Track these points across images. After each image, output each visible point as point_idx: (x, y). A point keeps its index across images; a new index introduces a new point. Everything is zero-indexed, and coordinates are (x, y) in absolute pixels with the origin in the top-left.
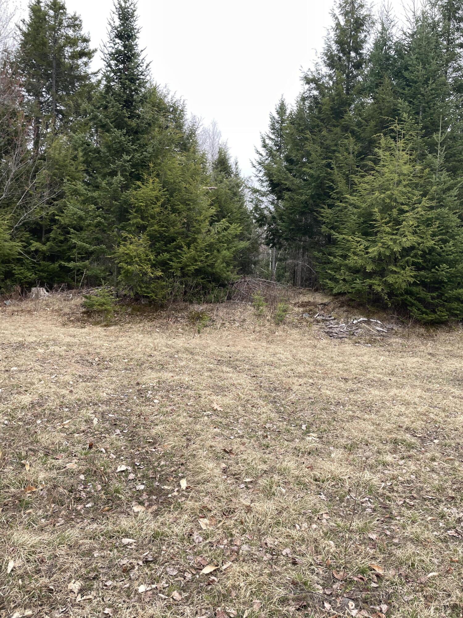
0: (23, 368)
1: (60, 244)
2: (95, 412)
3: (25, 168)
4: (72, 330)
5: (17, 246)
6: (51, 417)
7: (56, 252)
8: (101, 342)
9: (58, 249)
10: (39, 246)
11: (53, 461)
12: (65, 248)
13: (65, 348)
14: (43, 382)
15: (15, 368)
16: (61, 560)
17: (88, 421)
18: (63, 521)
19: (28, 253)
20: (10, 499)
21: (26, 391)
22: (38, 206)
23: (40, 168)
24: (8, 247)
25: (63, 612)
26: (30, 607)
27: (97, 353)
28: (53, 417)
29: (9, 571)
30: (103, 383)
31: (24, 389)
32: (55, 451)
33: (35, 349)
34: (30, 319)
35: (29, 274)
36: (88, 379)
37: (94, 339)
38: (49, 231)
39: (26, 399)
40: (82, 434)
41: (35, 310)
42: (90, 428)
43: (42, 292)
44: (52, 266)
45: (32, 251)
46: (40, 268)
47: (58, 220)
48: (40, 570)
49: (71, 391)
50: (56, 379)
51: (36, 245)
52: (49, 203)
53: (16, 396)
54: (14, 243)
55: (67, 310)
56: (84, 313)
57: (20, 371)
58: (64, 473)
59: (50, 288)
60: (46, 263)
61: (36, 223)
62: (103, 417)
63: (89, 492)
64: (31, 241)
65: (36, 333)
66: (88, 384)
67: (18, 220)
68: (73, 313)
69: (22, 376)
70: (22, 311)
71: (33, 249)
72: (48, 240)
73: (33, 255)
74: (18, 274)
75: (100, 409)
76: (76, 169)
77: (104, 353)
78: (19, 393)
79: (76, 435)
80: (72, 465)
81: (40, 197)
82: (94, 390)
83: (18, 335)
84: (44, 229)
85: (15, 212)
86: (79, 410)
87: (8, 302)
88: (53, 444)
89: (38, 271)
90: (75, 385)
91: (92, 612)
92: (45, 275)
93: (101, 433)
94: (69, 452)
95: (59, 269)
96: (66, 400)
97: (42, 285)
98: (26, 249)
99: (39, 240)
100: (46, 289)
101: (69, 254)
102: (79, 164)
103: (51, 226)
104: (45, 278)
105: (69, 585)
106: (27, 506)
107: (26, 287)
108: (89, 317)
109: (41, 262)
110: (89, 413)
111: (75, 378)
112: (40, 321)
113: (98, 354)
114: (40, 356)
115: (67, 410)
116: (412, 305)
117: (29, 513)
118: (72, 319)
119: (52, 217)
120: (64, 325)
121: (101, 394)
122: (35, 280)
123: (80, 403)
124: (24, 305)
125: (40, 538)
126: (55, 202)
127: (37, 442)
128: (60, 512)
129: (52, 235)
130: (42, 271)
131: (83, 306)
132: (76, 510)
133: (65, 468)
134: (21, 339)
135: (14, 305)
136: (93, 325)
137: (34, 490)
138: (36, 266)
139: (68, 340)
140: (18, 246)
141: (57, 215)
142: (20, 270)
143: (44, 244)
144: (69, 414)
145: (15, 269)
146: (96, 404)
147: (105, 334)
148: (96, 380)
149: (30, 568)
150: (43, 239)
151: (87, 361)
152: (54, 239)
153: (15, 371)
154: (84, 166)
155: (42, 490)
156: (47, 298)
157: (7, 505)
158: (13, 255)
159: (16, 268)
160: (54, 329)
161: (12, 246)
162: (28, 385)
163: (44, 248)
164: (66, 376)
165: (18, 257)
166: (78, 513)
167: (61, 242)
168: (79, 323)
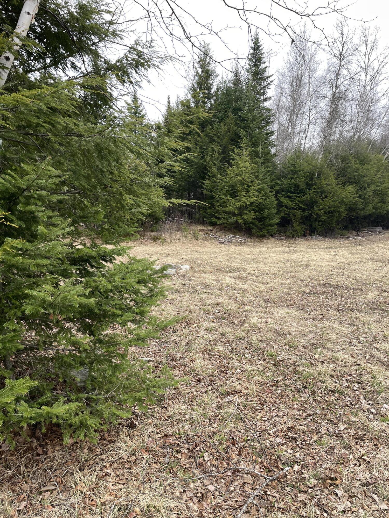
116: (253, 228)
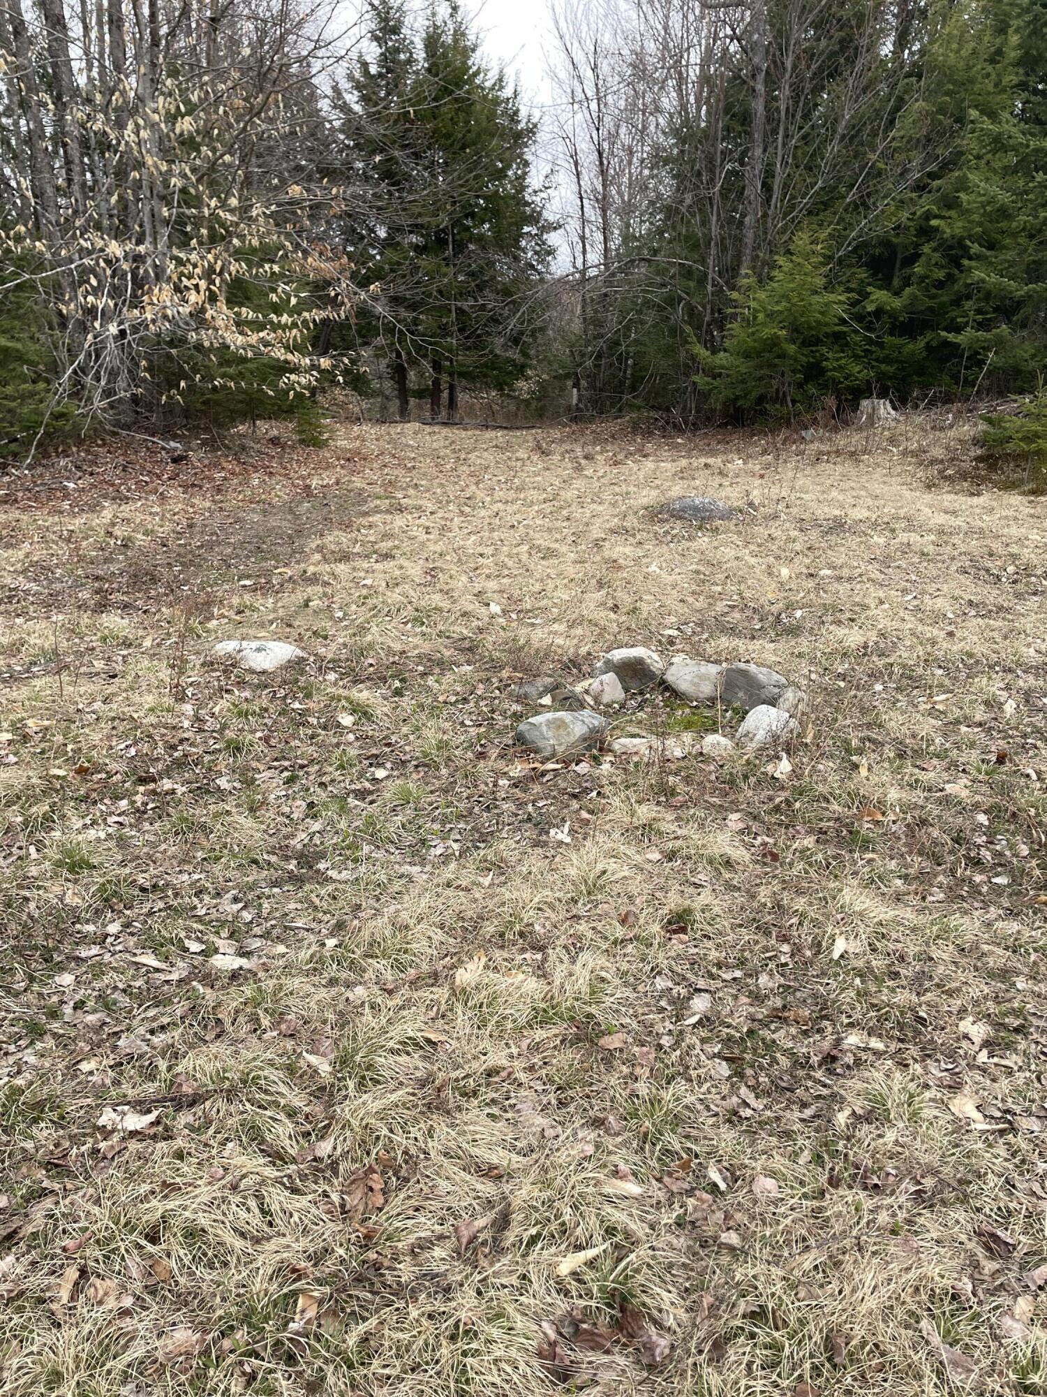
0: (845, 572)
1: (934, 291)
2: (1008, 688)
3: (872, 105)
4: (948, 499)
5: (837, 303)
6: (905, 681)
7: (922, 312)
8: (1023, 530)
9: (930, 303)
10: (884, 299)
11: (916, 771)
12: (945, 299)
13: (933, 537)
14: (887, 606)
15: (828, 572)
16: (941, 969)
17: (992, 704)
18: (942, 895)
19: (860, 318)
20: (831, 824)
21: (852, 620)
22: (893, 199)
23: (906, 97)
24: (818, 307)
25: (947, 1070)
26: (880, 1036)
27: (1012, 555)
28: (910, 681)
29: (836, 955)
30: (1027, 623)
31: (848, 615)
32: (918, 753)
33: (866, 535)
34: (853, 472)
35: (857, 369)
36: (990, 611)
37: (1003, 522)
38: (914, 258)
39: (853, 637)
40: (976, 730)
41: (864, 452)
42: (996, 719)
43: (882, 411)
44: (911, 346)
45: (869, 313)
46: (880, 353)
47: (936, 229)
48: (897, 974)
49: (951, 634)
50: (915, 603)
51: (879, 297)
52: (920, 188)
53: (831, 628)
54: (832, 297)
55: (938, 452)
56: (979, 459)
57: (839, 579)
58: (939, 802)
59: (901, 401)
60: (897, 341)
61: (886, 243)
62: (1027, 701)
63: (1001, 854)
64: (869, 289)
65: (870, 502)
66: (992, 622)
67: (846, 237)
68: (953, 459)
69: (843, 588)
70: (838, 453)
71: (871, 308)
72: (907, 282)
73: (871, 322)
74: (834, 369)
75: (1021, 683)
76: (996, 85)
77: (1028, 555)
78: (838, 623)
79: (964, 729)
80: (958, 788)
81: (902, 174)
82: (1005, 638)
83: (830, 503)
84: (900, 256)
85: (842, 219)
86: (968, 677)
87: (808, 434)
88: (914, 736)
89: (877, 360)
90: (959, 620)
91: (1015, 1094)
92: (890, 369)
93: (1025, 736)
94: (948, 760)
95: (924, 354)
96: (940, 650)
97: (883, 394)
98: (856, 310)
99: (886, 284)
100: (891, 402)
101: (954, 314)
102: (1005, 69)
103: (917, 245)
104: (890, 378)
105: (962, 1024)
106: (866, 845)
107: (846, 400)
108: (992, 468)
109: (887, 339)
110: (994, 686)
111: (958, 606)
112: (874, 477)
113: (1014, 557)
114: (878, 552)
115: (940, 672)
117: (870, 861)
118: (950, 472)
119: (923, 223)
120: (929, 487)
121: (1024, 649)
122: (868, 383)
123: (972, 661)
124: (843, 440)
125: (897, 913)
126: (936, 183)
127: (880, 726)
128: (935, 876)
129: (918, 269)
130: (887, 360)
131: (976, 442)
132: (970, 881)
133: (941, 791)
134: (837, 512)
135: (821, 440)
136: (1000, 489)
137: (880, 818)
138: (873, 348)
139: (940, 522)
140: (840, 302)
141: (936, 217)
142: (838, 359)
143: (897, 293)
144: (947, 682)
145: (827, 359)
146: (1010, 670)
147: (1032, 511)
148: (1010, 617)
149: (878, 963)
150: (896, 282)
151: (987, 571)
152: (923, 278)
153: (828, 577)
154: (1017, 74)
155: (894, 822)
156: (893, 424)
157: (825, 833)
158: (827, 325)
159: (830, 355)
160: (907, 494)
161: (826, 305)
162: (856, 608)
163: (897, 303)
164: (939, 600)
165: (837, 328)
166: (975, 890)
167: (940, 285)
168: (965, 484)
